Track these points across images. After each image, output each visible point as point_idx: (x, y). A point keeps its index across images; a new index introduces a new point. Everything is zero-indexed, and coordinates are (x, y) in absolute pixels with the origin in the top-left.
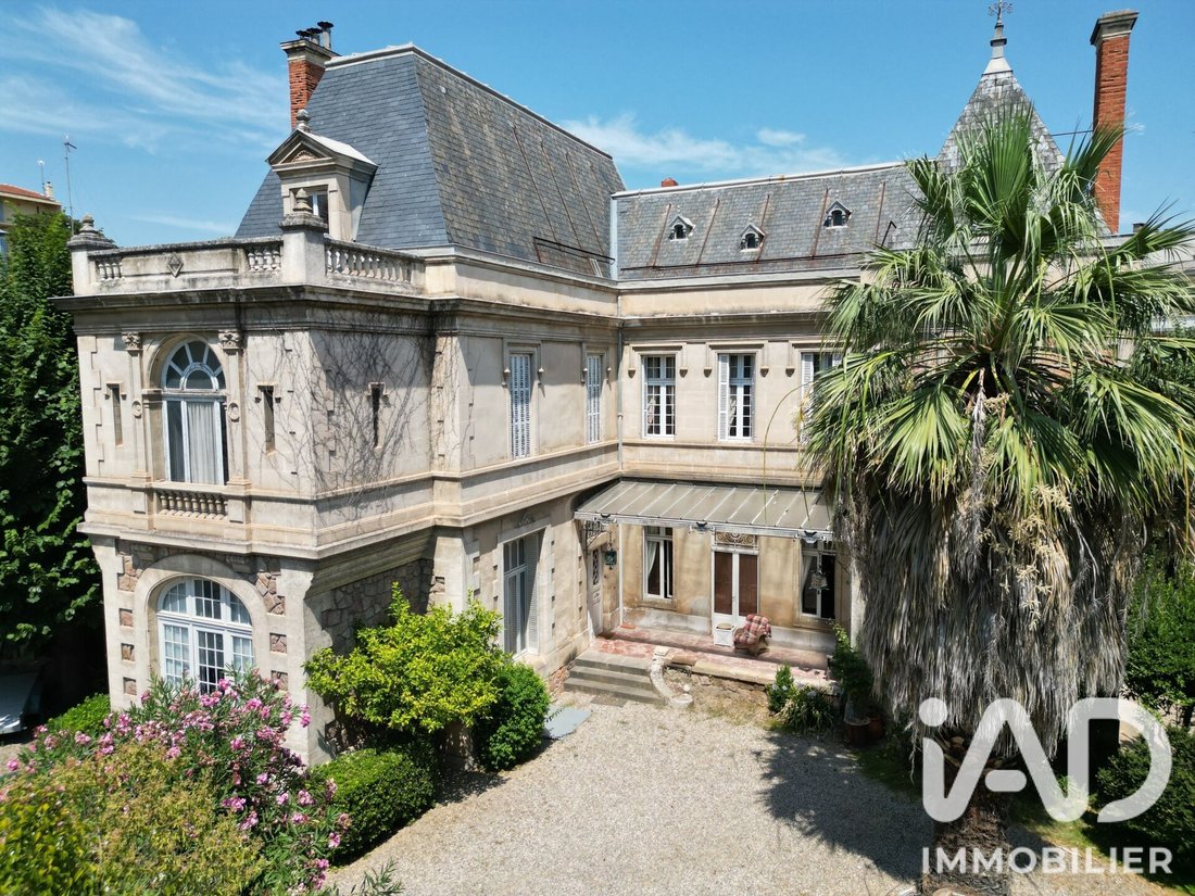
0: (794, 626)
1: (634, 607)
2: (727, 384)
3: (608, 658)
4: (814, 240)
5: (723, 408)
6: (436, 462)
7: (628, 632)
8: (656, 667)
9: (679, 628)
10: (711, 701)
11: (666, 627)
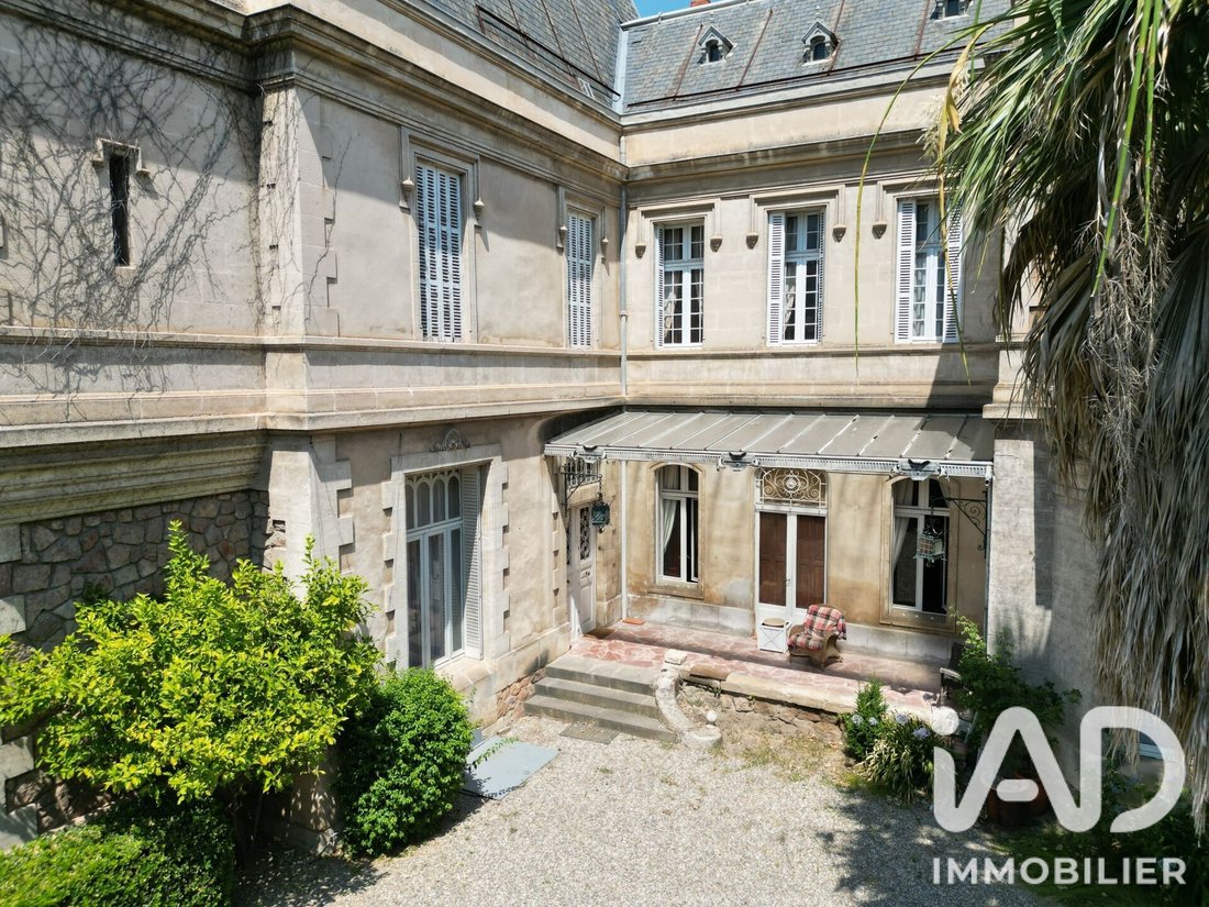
0: (881, 623)
1: (642, 594)
2: (782, 258)
3: (597, 666)
4: (916, 38)
5: (775, 295)
6: (269, 320)
7: (632, 630)
8: (665, 681)
9: (707, 625)
10: (750, 737)
11: (688, 623)
